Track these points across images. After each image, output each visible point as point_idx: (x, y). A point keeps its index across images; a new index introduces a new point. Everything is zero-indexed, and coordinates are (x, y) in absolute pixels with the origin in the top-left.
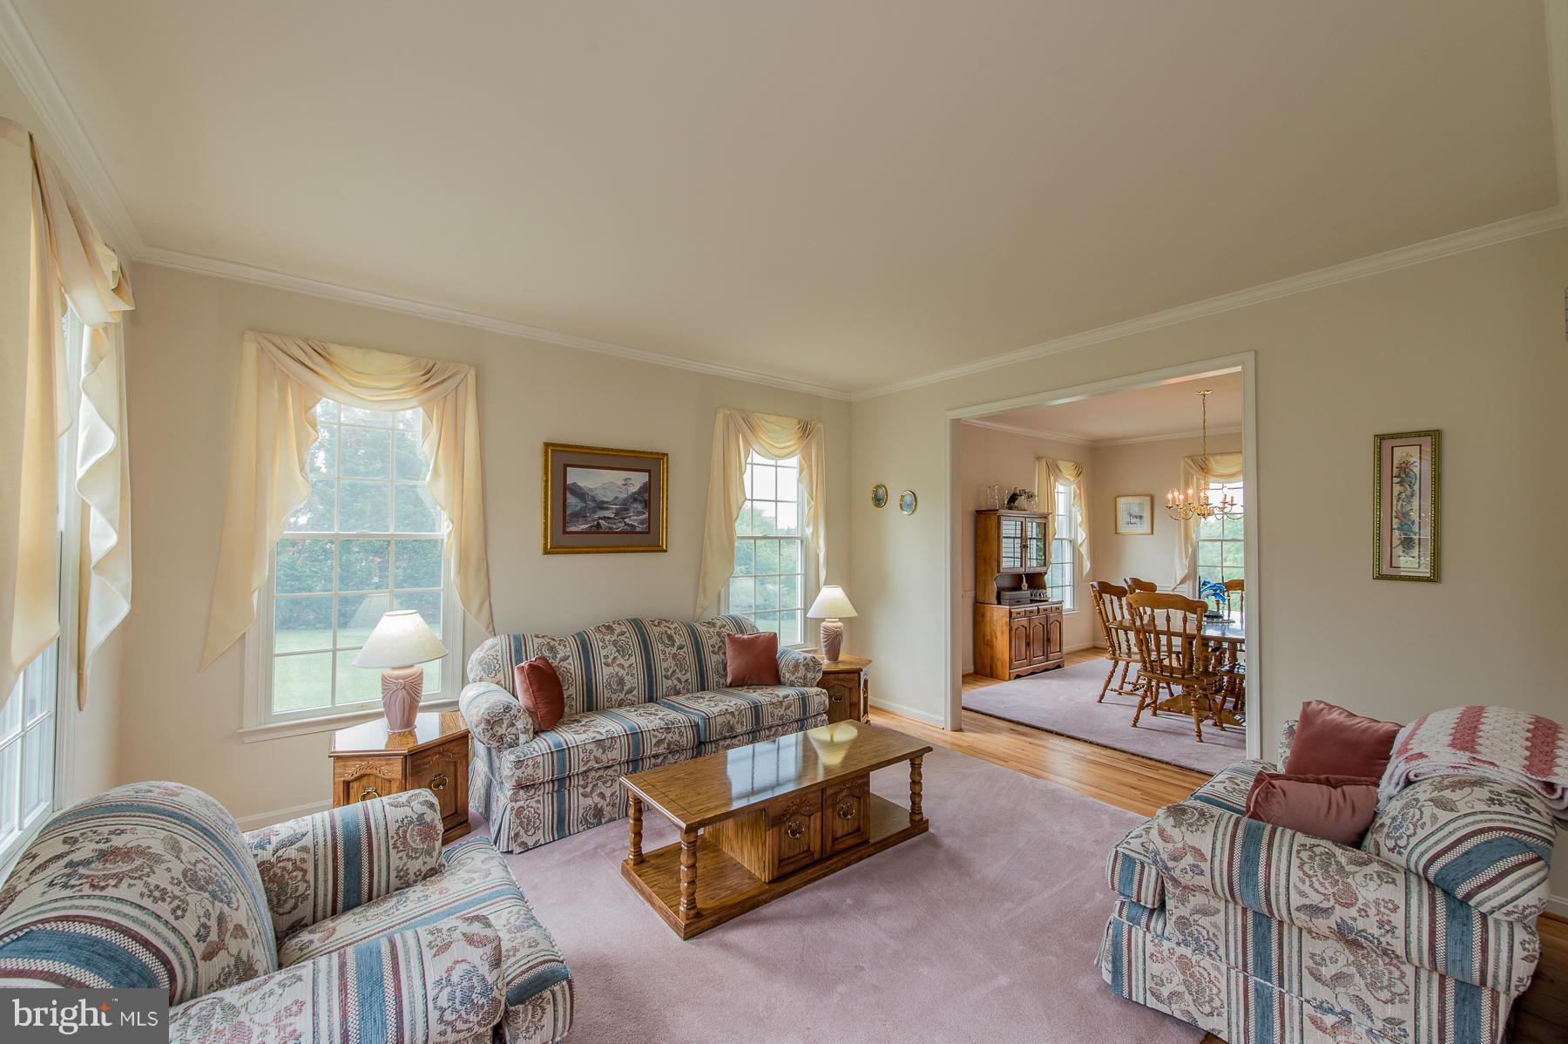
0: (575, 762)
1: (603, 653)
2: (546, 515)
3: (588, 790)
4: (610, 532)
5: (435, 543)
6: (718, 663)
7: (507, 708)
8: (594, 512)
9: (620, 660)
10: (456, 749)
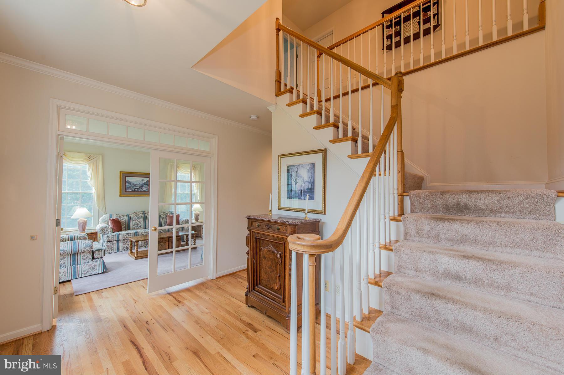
0: (121, 237)
1: (133, 218)
2: (120, 188)
3: (125, 243)
4: (138, 192)
5: (91, 194)
6: (165, 221)
7: (106, 227)
8: (134, 187)
9: (138, 220)
10: (95, 235)
